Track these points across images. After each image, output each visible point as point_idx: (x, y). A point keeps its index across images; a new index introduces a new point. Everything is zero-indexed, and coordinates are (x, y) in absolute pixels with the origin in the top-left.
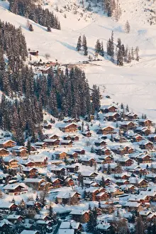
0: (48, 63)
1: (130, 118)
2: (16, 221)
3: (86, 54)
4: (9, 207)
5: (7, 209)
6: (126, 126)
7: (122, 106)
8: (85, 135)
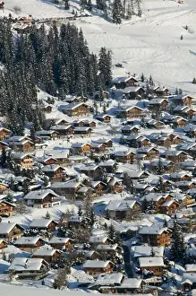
0: (21, 19)
1: (160, 94)
2: (64, 247)
3: (67, 8)
4: (47, 226)
5: (44, 228)
6: (158, 105)
7: (142, 78)
8: (101, 120)
